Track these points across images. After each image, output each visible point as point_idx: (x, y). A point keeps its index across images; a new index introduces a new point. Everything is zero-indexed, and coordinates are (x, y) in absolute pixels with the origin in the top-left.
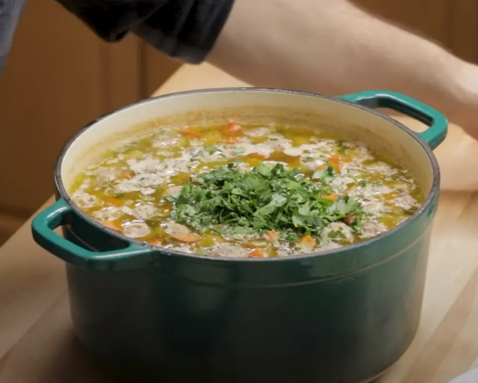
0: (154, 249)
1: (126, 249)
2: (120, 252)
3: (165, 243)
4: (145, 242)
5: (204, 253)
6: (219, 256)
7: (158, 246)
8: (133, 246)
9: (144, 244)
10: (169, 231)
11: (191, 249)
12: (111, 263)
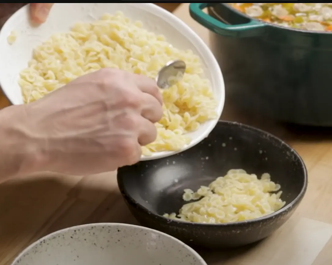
0: (266, 24)
1: (248, 24)
2: (245, 26)
3: (272, 20)
4: (260, 19)
5: (297, 27)
6: (306, 30)
7: (268, 22)
8: (253, 22)
9: (259, 21)
10: (274, 13)
11: (289, 24)
12: (238, 32)
